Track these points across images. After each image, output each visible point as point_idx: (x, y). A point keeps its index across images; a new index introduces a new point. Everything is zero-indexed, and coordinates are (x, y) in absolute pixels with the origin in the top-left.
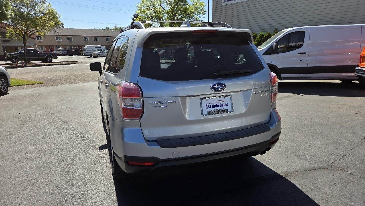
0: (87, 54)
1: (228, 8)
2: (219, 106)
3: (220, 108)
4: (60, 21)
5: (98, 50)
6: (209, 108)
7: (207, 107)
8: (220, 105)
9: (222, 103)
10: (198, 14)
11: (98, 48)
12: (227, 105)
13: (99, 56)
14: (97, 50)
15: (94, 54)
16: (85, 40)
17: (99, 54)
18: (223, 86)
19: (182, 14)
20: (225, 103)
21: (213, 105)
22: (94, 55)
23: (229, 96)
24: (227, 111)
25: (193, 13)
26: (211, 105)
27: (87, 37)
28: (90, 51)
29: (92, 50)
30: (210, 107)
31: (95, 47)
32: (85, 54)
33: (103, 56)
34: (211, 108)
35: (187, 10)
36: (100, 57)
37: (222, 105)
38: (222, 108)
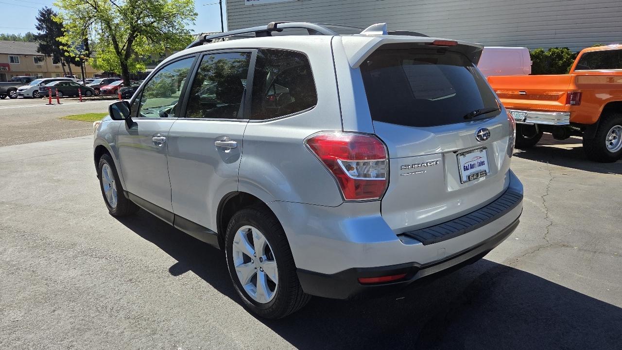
1: (255, 12)
2: (476, 166)
9: (479, 161)
10: (183, 17)
19: (152, 16)
21: (471, 165)
24: (484, 173)
25: (174, 15)
26: (468, 165)
30: (468, 168)
35: (163, 9)
37: (479, 165)
38: (478, 169)
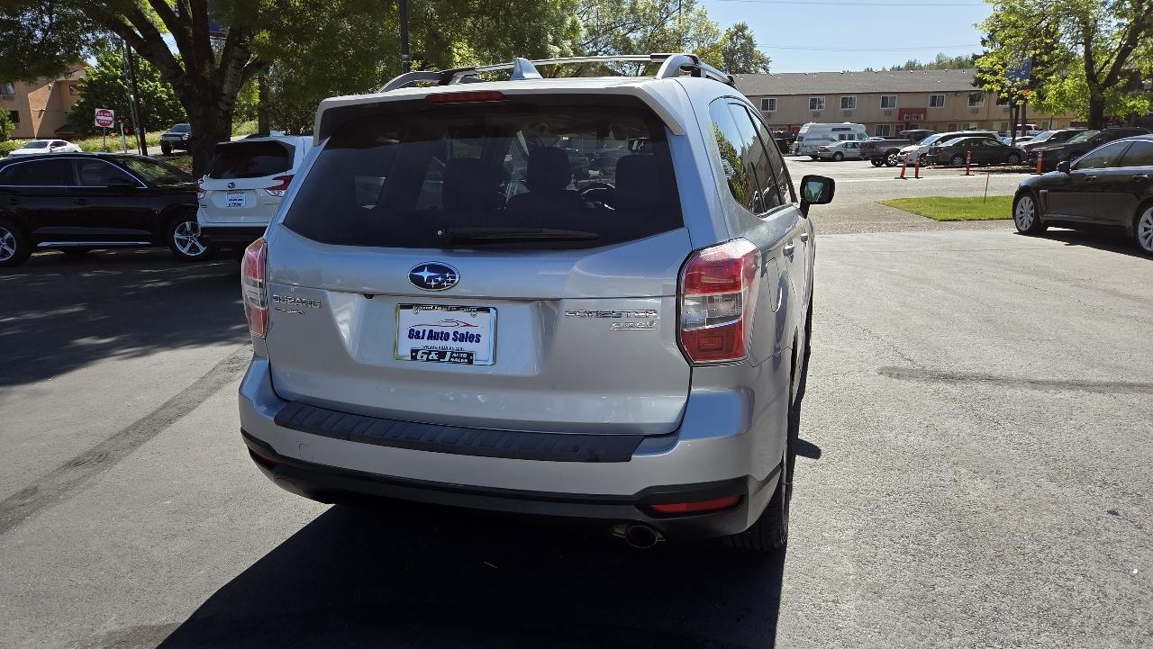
0: (804, 149)
2: (448, 338)
3: (451, 344)
4: (762, 53)
5: (842, 138)
6: (418, 338)
7: (414, 334)
8: (452, 336)
9: (463, 330)
11: (842, 133)
12: (476, 338)
13: (838, 157)
14: (836, 137)
15: (826, 150)
16: (813, 107)
17: (842, 150)
18: (448, 275)
20: (472, 331)
21: (431, 331)
22: (825, 155)
23: (487, 310)
24: (469, 358)
26: (424, 331)
27: (821, 98)
28: (815, 143)
29: (823, 139)
30: (421, 334)
31: (834, 130)
32: (797, 150)
33: (852, 155)
34: (423, 338)
36: (843, 159)
37: (463, 338)
38: (458, 345)
